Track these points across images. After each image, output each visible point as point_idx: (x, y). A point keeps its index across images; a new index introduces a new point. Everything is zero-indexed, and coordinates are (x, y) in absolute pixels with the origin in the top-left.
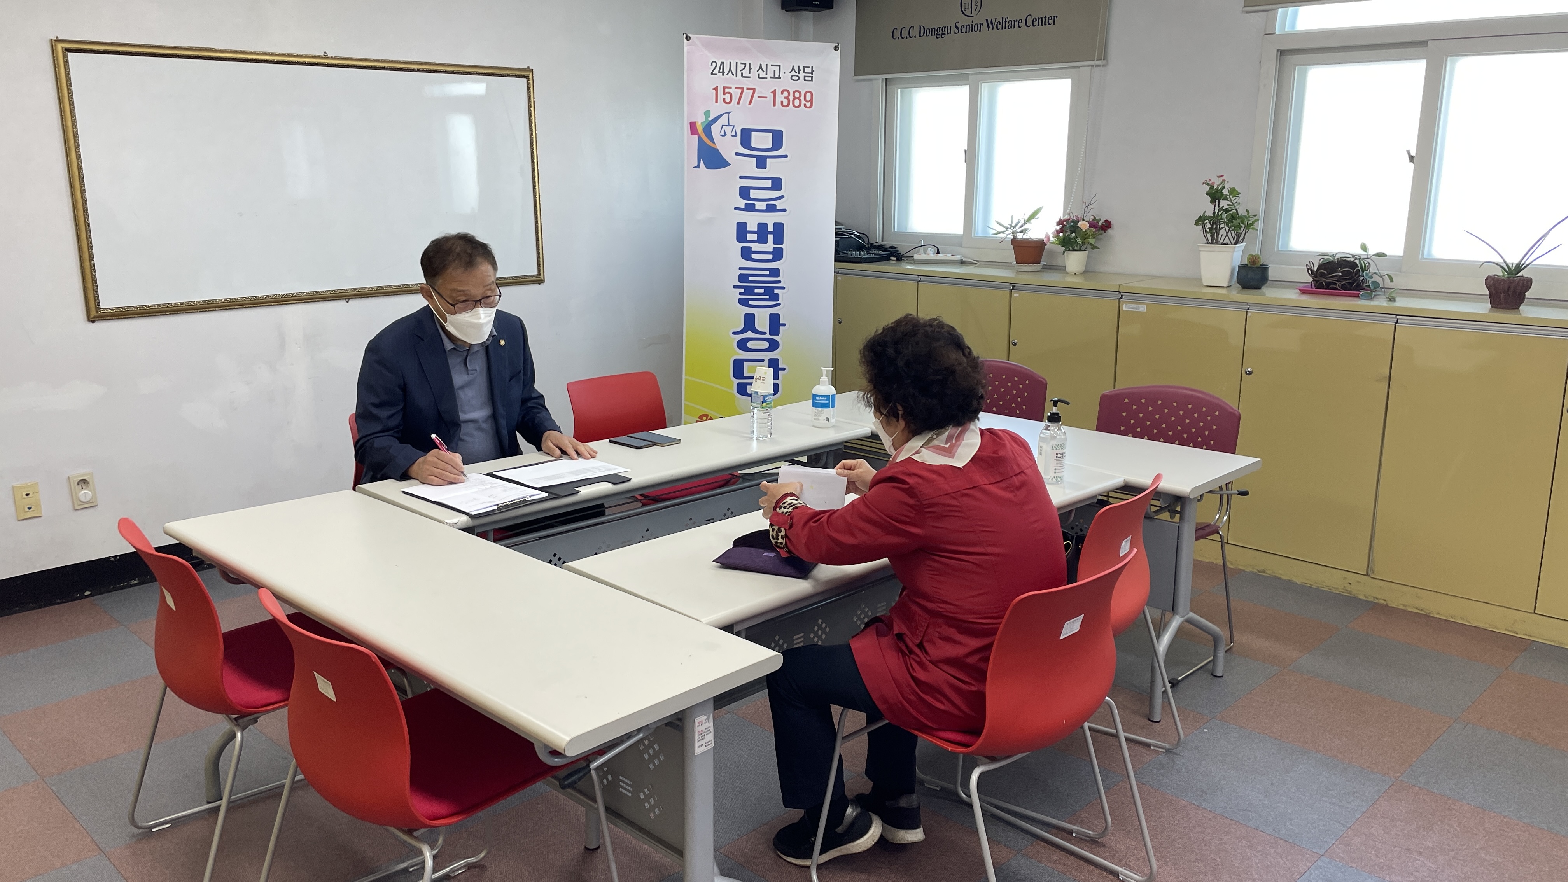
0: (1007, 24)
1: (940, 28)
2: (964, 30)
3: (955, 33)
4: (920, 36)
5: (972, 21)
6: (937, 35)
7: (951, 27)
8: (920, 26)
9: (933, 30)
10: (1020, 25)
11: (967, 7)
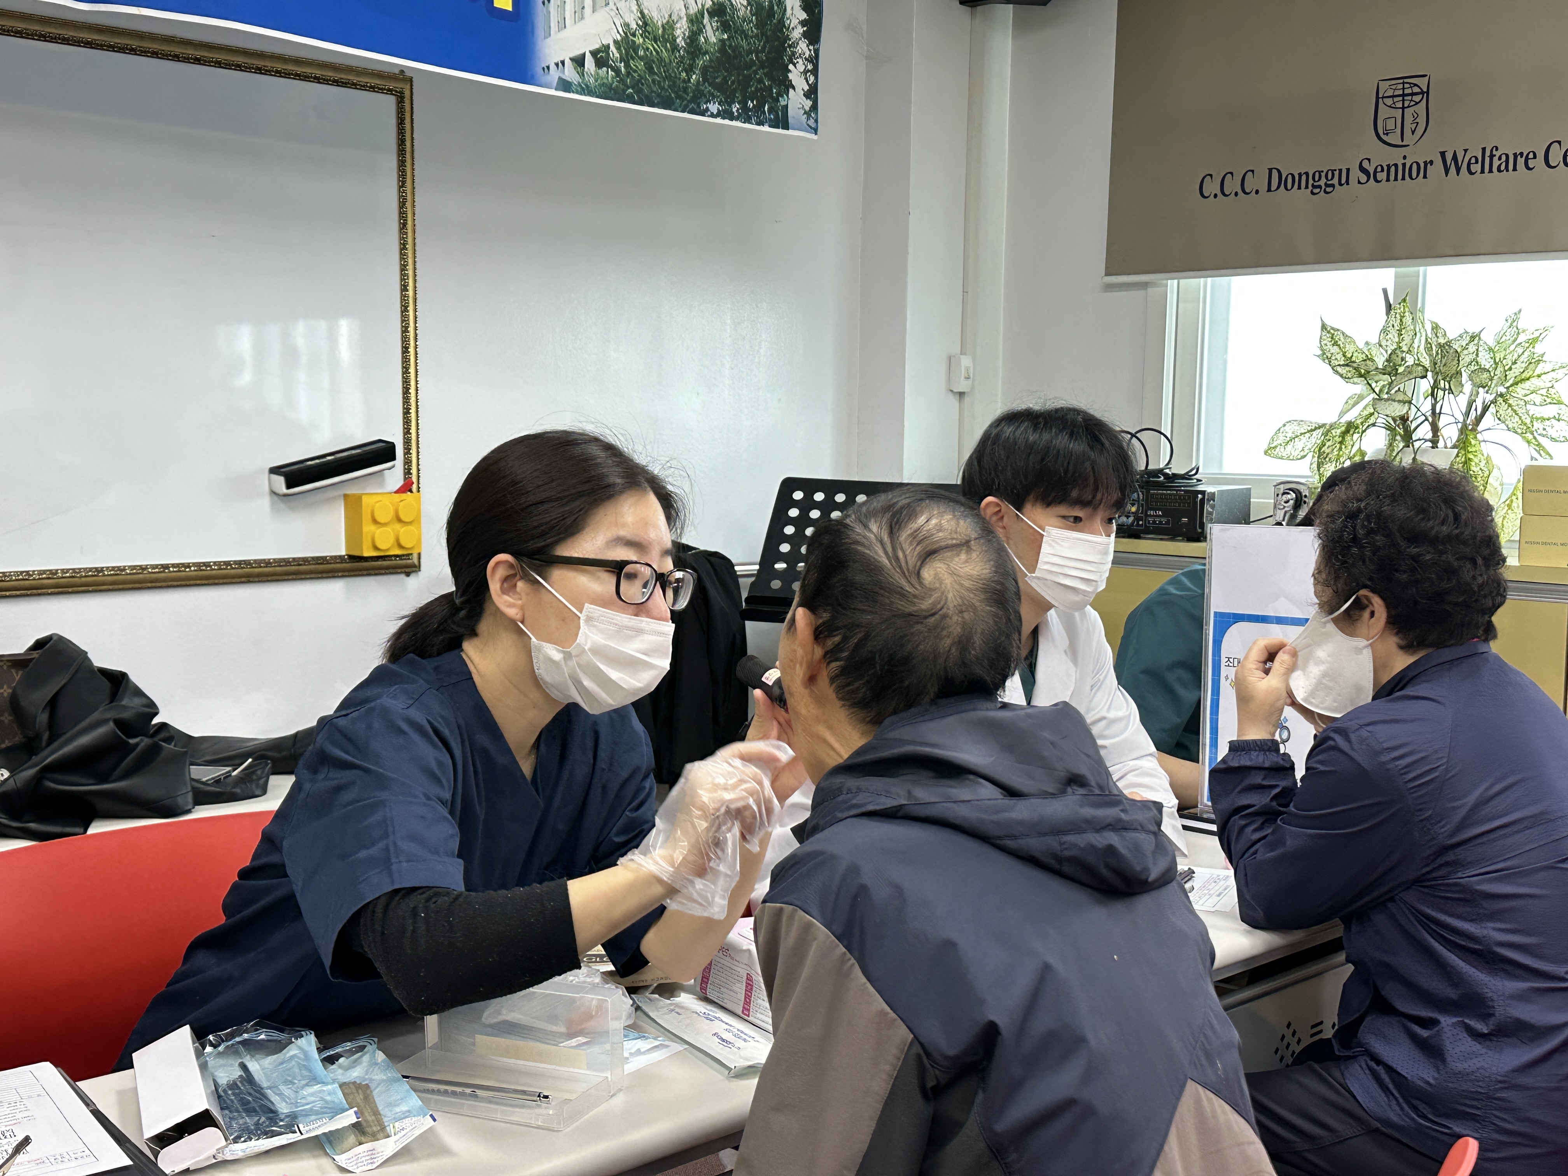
0: (1493, 162)
1: (1320, 172)
2: (1380, 176)
3: (1359, 182)
4: (1269, 190)
5: (1405, 157)
6: (1314, 187)
7: (1348, 170)
8: (1270, 170)
9: (1304, 178)
10: (1531, 164)
11: (1390, 125)
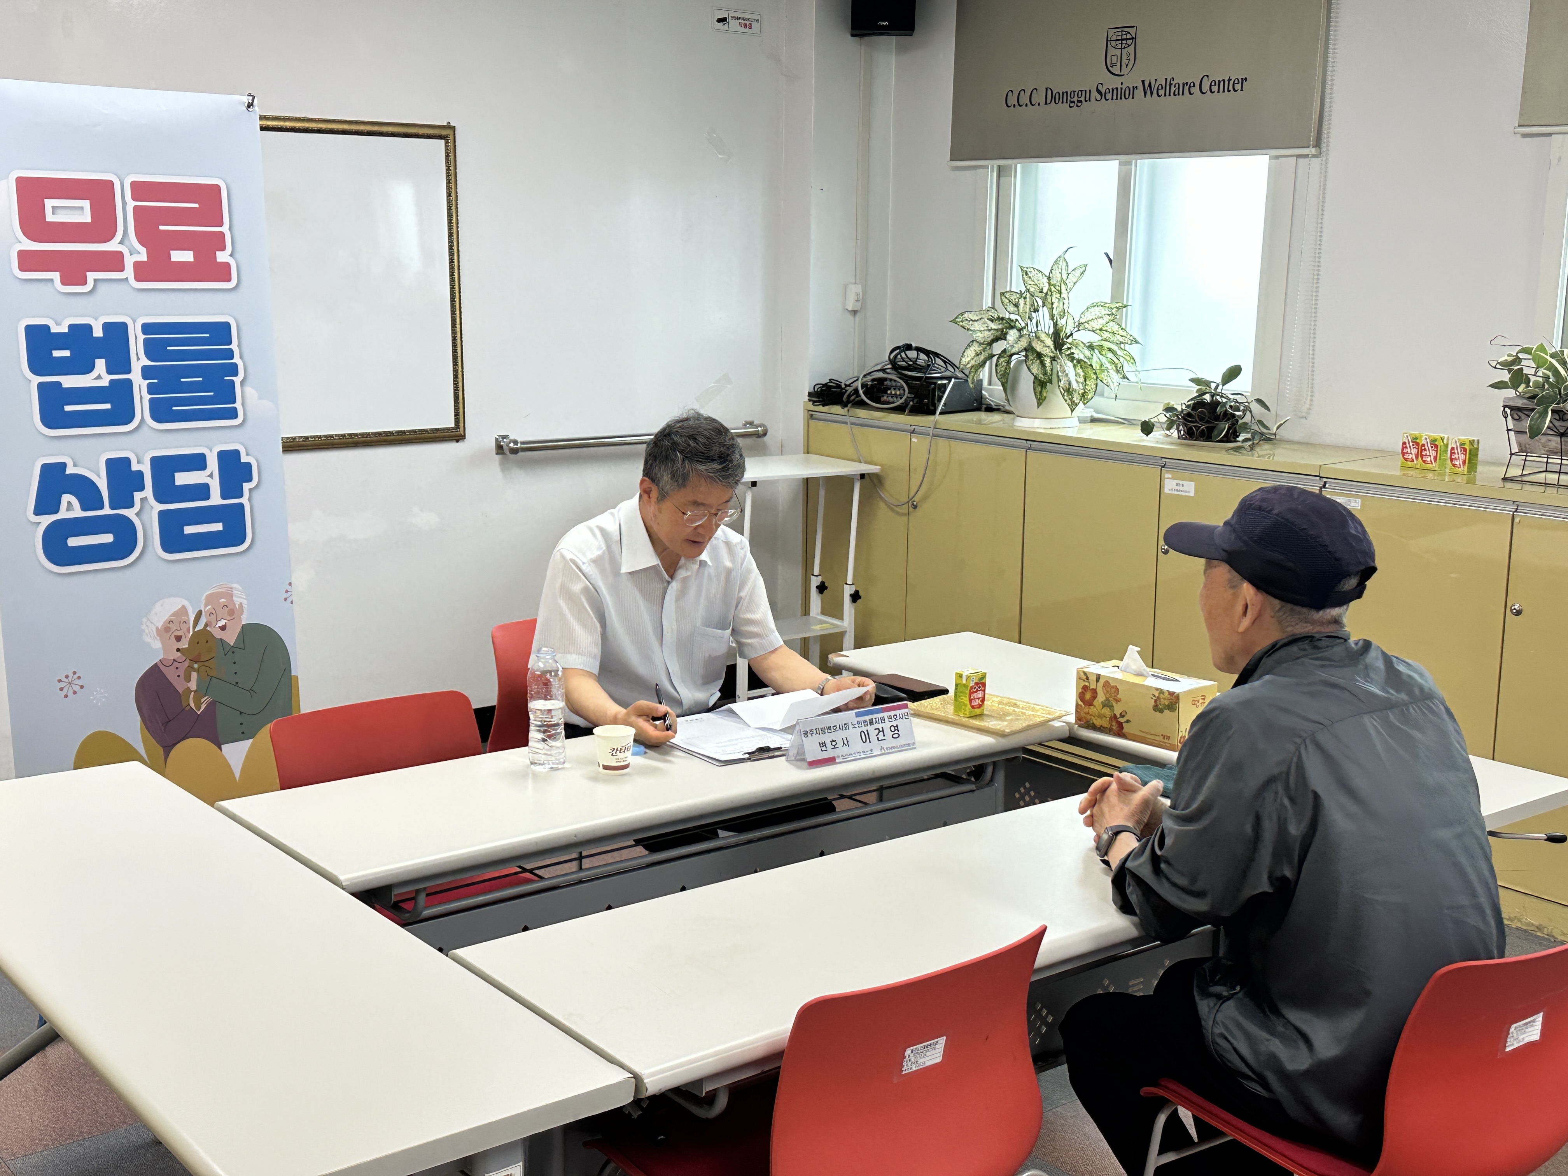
0: (1171, 88)
2: (1109, 96)
3: (1096, 100)
4: (1046, 103)
5: (1122, 83)
6: (1071, 102)
7: (1090, 91)
8: (1047, 89)
9: (1065, 94)
10: (1192, 90)
11: (1114, 61)
